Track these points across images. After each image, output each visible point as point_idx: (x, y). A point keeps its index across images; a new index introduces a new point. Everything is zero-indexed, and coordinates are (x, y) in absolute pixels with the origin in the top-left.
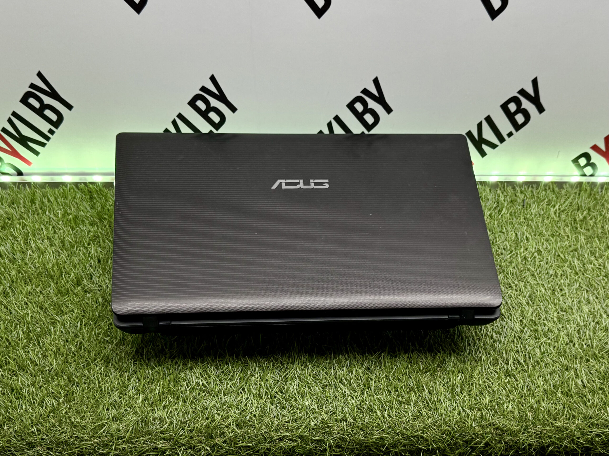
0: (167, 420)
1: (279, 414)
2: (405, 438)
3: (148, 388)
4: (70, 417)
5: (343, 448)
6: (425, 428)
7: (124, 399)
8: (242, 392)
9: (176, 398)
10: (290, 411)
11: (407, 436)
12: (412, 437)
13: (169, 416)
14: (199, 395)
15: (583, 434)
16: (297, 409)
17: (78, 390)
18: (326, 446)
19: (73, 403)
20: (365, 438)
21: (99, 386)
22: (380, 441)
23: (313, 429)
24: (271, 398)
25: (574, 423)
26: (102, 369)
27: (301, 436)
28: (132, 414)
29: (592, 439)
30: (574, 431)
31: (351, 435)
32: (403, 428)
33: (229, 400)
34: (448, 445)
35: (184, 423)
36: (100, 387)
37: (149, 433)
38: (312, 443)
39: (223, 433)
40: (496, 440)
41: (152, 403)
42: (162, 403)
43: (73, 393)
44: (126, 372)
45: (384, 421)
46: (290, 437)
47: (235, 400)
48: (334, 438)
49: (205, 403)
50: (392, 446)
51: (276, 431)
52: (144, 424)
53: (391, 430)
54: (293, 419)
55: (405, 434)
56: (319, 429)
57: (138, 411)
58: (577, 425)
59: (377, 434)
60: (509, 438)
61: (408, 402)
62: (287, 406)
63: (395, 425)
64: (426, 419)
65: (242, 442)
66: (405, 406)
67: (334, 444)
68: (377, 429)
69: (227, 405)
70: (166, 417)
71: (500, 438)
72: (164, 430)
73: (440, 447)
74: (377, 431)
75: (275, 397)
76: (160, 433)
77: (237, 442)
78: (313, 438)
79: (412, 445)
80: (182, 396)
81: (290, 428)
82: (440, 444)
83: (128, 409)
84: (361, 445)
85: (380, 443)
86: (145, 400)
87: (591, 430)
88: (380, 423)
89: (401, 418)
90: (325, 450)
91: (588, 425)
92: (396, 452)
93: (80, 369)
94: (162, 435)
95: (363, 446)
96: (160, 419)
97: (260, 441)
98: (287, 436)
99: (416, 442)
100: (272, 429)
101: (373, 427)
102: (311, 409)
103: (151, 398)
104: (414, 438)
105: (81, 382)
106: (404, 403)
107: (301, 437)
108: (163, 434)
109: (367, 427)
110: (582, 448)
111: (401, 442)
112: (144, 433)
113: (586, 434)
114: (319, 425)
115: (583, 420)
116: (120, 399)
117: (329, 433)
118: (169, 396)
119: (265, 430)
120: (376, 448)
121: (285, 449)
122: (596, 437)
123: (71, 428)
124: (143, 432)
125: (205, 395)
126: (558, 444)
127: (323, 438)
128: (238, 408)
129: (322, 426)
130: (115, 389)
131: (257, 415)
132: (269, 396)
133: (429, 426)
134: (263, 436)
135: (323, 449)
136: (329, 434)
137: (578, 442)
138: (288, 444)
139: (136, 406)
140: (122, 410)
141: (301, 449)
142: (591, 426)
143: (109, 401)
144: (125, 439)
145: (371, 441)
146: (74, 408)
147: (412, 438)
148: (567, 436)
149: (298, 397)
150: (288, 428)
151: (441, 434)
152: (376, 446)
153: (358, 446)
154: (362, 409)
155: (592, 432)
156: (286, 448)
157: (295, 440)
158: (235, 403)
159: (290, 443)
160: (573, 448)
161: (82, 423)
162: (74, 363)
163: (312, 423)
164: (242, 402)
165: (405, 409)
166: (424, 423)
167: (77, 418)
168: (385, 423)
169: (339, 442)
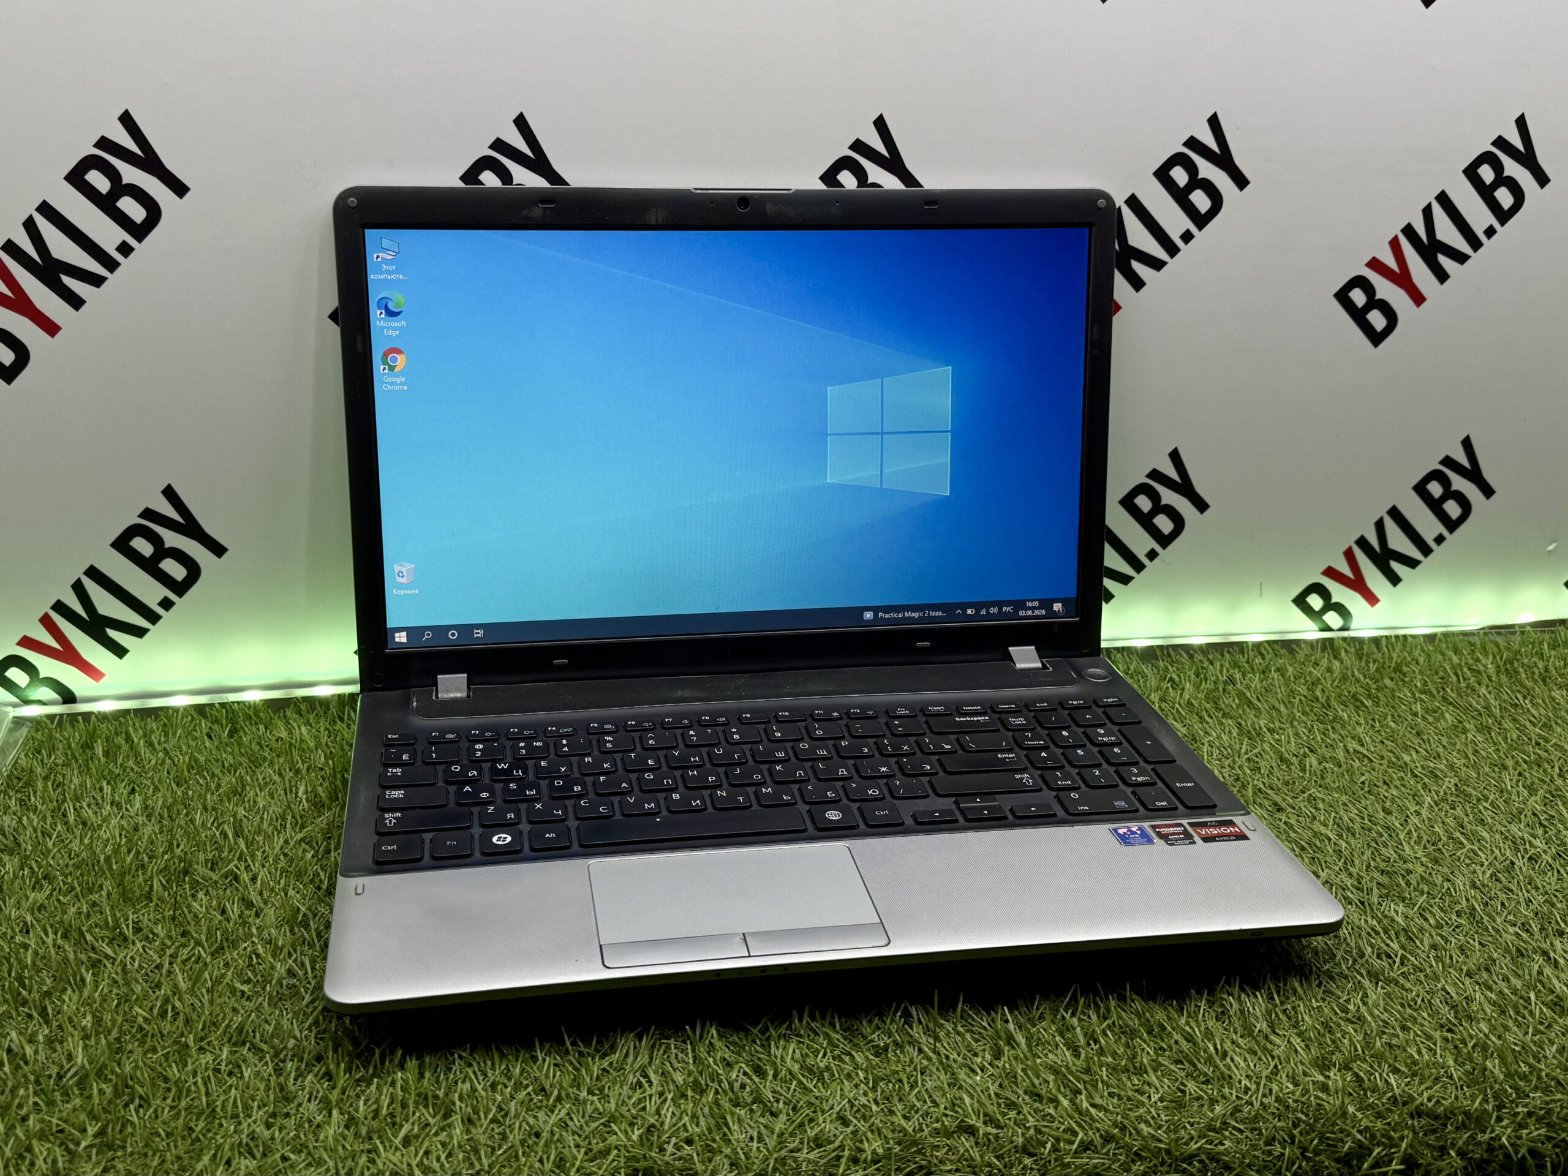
7: (280, 1129)
9: (442, 1113)
23: (876, 1162)
26: (222, 1059)
28: (305, 1167)
31: (999, 1170)
40: (1428, 1146)
41: (370, 1131)
42: (401, 1129)
57: (325, 1157)
60: (1465, 1137)
71: (1438, 1140)
75: (742, 1086)
81: (803, 1168)
86: (347, 1127)
100: (750, 1175)
103: (365, 1120)
105: (153, 1096)
116: (269, 1129)
117: (929, 1173)
130: (255, 1105)
132: (725, 1086)
140: (274, 1159)
143: (233, 1138)
147: (1184, 1165)
150: (799, 1167)
151: (1266, 1144)
166: (1204, 1116)
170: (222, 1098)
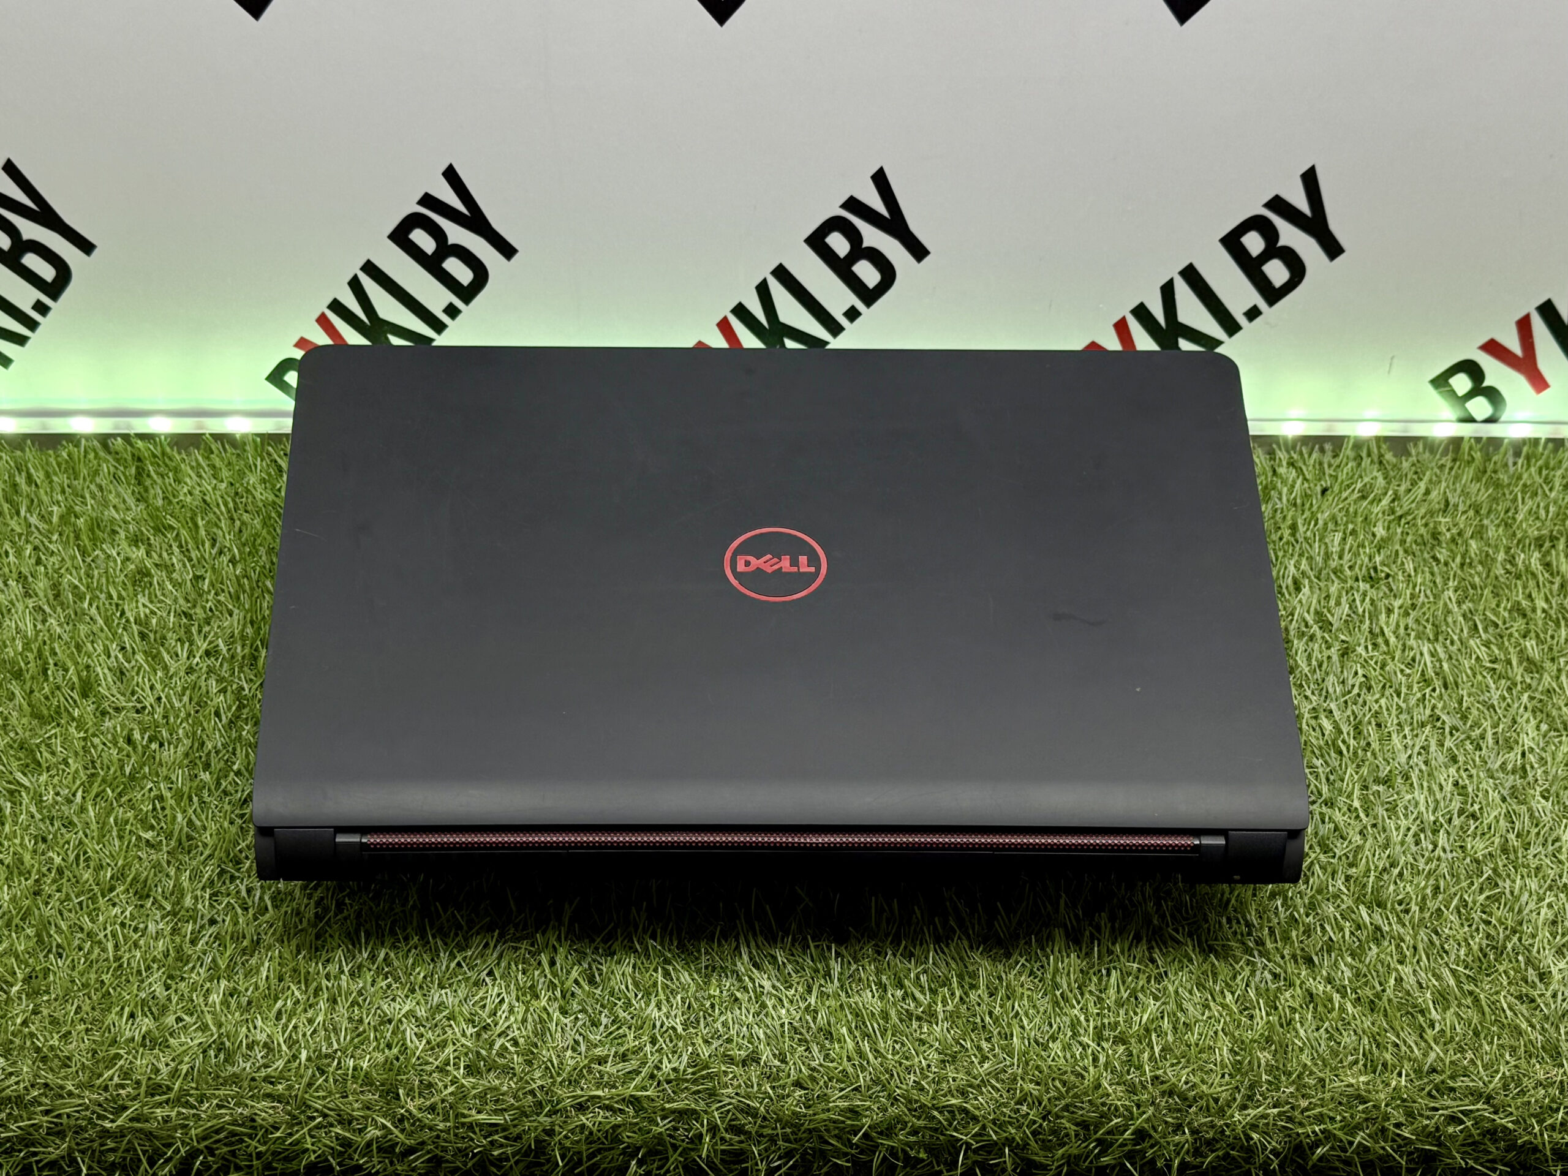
0: (284, 1048)
1: (581, 1039)
2: (915, 1110)
3: (243, 964)
4: (32, 1035)
5: (748, 1134)
6: (971, 1086)
7: (176, 991)
8: (487, 979)
9: (311, 990)
10: (611, 1033)
11: (920, 1107)
12: (937, 1109)
13: (290, 1037)
14: (373, 985)
15: (1410, 1114)
16: (630, 1028)
17: (60, 964)
18: (702, 1125)
19: (45, 998)
20: (808, 1107)
21: (114, 956)
22: (849, 1118)
23: (669, 1082)
24: (564, 997)
25: (1388, 1085)
26: (127, 913)
27: (637, 1099)
28: (195, 1031)
29: (1437, 1129)
30: (1387, 1105)
31: (772, 1100)
32: (911, 1083)
33: (450, 1000)
34: (1034, 1133)
35: (327, 1056)
36: (117, 959)
37: (235, 1079)
38: (663, 1118)
39: (430, 1085)
40: (1166, 1122)
41: (249, 1003)
42: (276, 1002)
43: (46, 972)
44: (188, 921)
45: (861, 1066)
46: (607, 1102)
47: (465, 1000)
48: (724, 1106)
49: (385, 1007)
50: (881, 1133)
51: (572, 1082)
52: (222, 1056)
53: (878, 1088)
54: (616, 1053)
55: (916, 1101)
56: (687, 1081)
57: (210, 1023)
58: (1394, 1089)
59: (840, 1098)
60: (1204, 1120)
61: (930, 1016)
62: (604, 1021)
63: (892, 1075)
64: (976, 1061)
65: (479, 1112)
66: (920, 1027)
67: (723, 1122)
68: (843, 1086)
69: (444, 1014)
70: (281, 1041)
71: (1177, 1118)
72: (273, 1074)
73: (1014, 1138)
74: (842, 1090)
75: (573, 994)
76: (264, 1081)
77: (466, 1112)
78: (667, 1106)
79: (936, 1130)
80: (327, 988)
81: (606, 1079)
82: (1013, 1131)
83: (185, 1017)
84: (798, 1126)
85: (849, 1122)
86: (232, 996)
87: (1432, 1105)
88: (850, 1070)
89: (907, 1059)
90: (700, 1136)
91: (1427, 1089)
92: (893, 1147)
93: (70, 911)
94: (269, 1088)
95: (803, 1129)
96: (266, 1045)
97: (527, 1109)
98: (599, 1097)
99: (945, 1123)
100: (559, 1079)
101: (830, 1080)
102: (665, 1028)
103: (247, 990)
104: (940, 1112)
105: (69, 945)
106: (919, 1019)
107: (634, 1101)
108: (272, 1083)
109: (813, 1079)
110: (1410, 1154)
111: (906, 1123)
112: (221, 1081)
113: (1421, 1115)
114: (684, 1071)
115: (1413, 1076)
116: (167, 990)
117: (712, 1094)
118: (293, 987)
119: (539, 1083)
120: (838, 1137)
121: (591, 1133)
122: (1449, 1124)
123: (34, 1063)
124: (218, 1077)
125: (389, 986)
126: (1341, 1141)
127: (693, 1106)
128: (473, 1022)
129: (693, 1073)
130: (155, 966)
131: (521, 1041)
132: (558, 994)
133: (982, 1081)
134: (535, 1096)
135: (694, 1135)
136: (710, 1095)
137: (1399, 1135)
138: (600, 1119)
139: (205, 1009)
140: (170, 1020)
141: (634, 1132)
142: (1434, 1092)
143: (137, 996)
144: (172, 1096)
145: (822, 1116)
146: (45, 1012)
147: (936, 1113)
148: (1366, 1120)
149: (636, 995)
150: (602, 1077)
151: (1016, 1104)
152: (837, 1132)
153: (788, 1130)
154: (804, 1031)
155: (1437, 1109)
156: (595, 1129)
157: (620, 1110)
158: (465, 1010)
159: (607, 1118)
160: (1382, 1152)
161: (62, 1051)
162: (58, 894)
163: (667, 1067)
164: (484, 1006)
165: (921, 1033)
166: (968, 1073)
167: (52, 1038)
168: (863, 1069)
169: (737, 1119)
170: (127, 955)
